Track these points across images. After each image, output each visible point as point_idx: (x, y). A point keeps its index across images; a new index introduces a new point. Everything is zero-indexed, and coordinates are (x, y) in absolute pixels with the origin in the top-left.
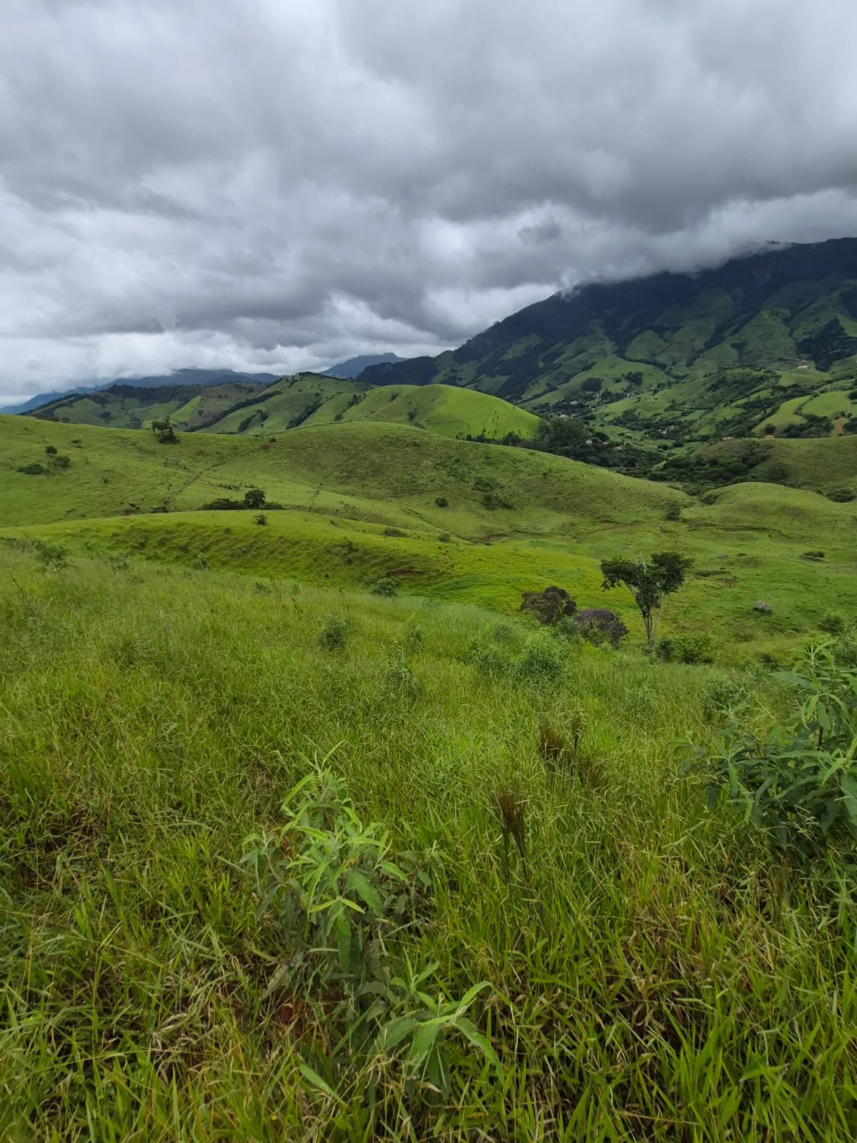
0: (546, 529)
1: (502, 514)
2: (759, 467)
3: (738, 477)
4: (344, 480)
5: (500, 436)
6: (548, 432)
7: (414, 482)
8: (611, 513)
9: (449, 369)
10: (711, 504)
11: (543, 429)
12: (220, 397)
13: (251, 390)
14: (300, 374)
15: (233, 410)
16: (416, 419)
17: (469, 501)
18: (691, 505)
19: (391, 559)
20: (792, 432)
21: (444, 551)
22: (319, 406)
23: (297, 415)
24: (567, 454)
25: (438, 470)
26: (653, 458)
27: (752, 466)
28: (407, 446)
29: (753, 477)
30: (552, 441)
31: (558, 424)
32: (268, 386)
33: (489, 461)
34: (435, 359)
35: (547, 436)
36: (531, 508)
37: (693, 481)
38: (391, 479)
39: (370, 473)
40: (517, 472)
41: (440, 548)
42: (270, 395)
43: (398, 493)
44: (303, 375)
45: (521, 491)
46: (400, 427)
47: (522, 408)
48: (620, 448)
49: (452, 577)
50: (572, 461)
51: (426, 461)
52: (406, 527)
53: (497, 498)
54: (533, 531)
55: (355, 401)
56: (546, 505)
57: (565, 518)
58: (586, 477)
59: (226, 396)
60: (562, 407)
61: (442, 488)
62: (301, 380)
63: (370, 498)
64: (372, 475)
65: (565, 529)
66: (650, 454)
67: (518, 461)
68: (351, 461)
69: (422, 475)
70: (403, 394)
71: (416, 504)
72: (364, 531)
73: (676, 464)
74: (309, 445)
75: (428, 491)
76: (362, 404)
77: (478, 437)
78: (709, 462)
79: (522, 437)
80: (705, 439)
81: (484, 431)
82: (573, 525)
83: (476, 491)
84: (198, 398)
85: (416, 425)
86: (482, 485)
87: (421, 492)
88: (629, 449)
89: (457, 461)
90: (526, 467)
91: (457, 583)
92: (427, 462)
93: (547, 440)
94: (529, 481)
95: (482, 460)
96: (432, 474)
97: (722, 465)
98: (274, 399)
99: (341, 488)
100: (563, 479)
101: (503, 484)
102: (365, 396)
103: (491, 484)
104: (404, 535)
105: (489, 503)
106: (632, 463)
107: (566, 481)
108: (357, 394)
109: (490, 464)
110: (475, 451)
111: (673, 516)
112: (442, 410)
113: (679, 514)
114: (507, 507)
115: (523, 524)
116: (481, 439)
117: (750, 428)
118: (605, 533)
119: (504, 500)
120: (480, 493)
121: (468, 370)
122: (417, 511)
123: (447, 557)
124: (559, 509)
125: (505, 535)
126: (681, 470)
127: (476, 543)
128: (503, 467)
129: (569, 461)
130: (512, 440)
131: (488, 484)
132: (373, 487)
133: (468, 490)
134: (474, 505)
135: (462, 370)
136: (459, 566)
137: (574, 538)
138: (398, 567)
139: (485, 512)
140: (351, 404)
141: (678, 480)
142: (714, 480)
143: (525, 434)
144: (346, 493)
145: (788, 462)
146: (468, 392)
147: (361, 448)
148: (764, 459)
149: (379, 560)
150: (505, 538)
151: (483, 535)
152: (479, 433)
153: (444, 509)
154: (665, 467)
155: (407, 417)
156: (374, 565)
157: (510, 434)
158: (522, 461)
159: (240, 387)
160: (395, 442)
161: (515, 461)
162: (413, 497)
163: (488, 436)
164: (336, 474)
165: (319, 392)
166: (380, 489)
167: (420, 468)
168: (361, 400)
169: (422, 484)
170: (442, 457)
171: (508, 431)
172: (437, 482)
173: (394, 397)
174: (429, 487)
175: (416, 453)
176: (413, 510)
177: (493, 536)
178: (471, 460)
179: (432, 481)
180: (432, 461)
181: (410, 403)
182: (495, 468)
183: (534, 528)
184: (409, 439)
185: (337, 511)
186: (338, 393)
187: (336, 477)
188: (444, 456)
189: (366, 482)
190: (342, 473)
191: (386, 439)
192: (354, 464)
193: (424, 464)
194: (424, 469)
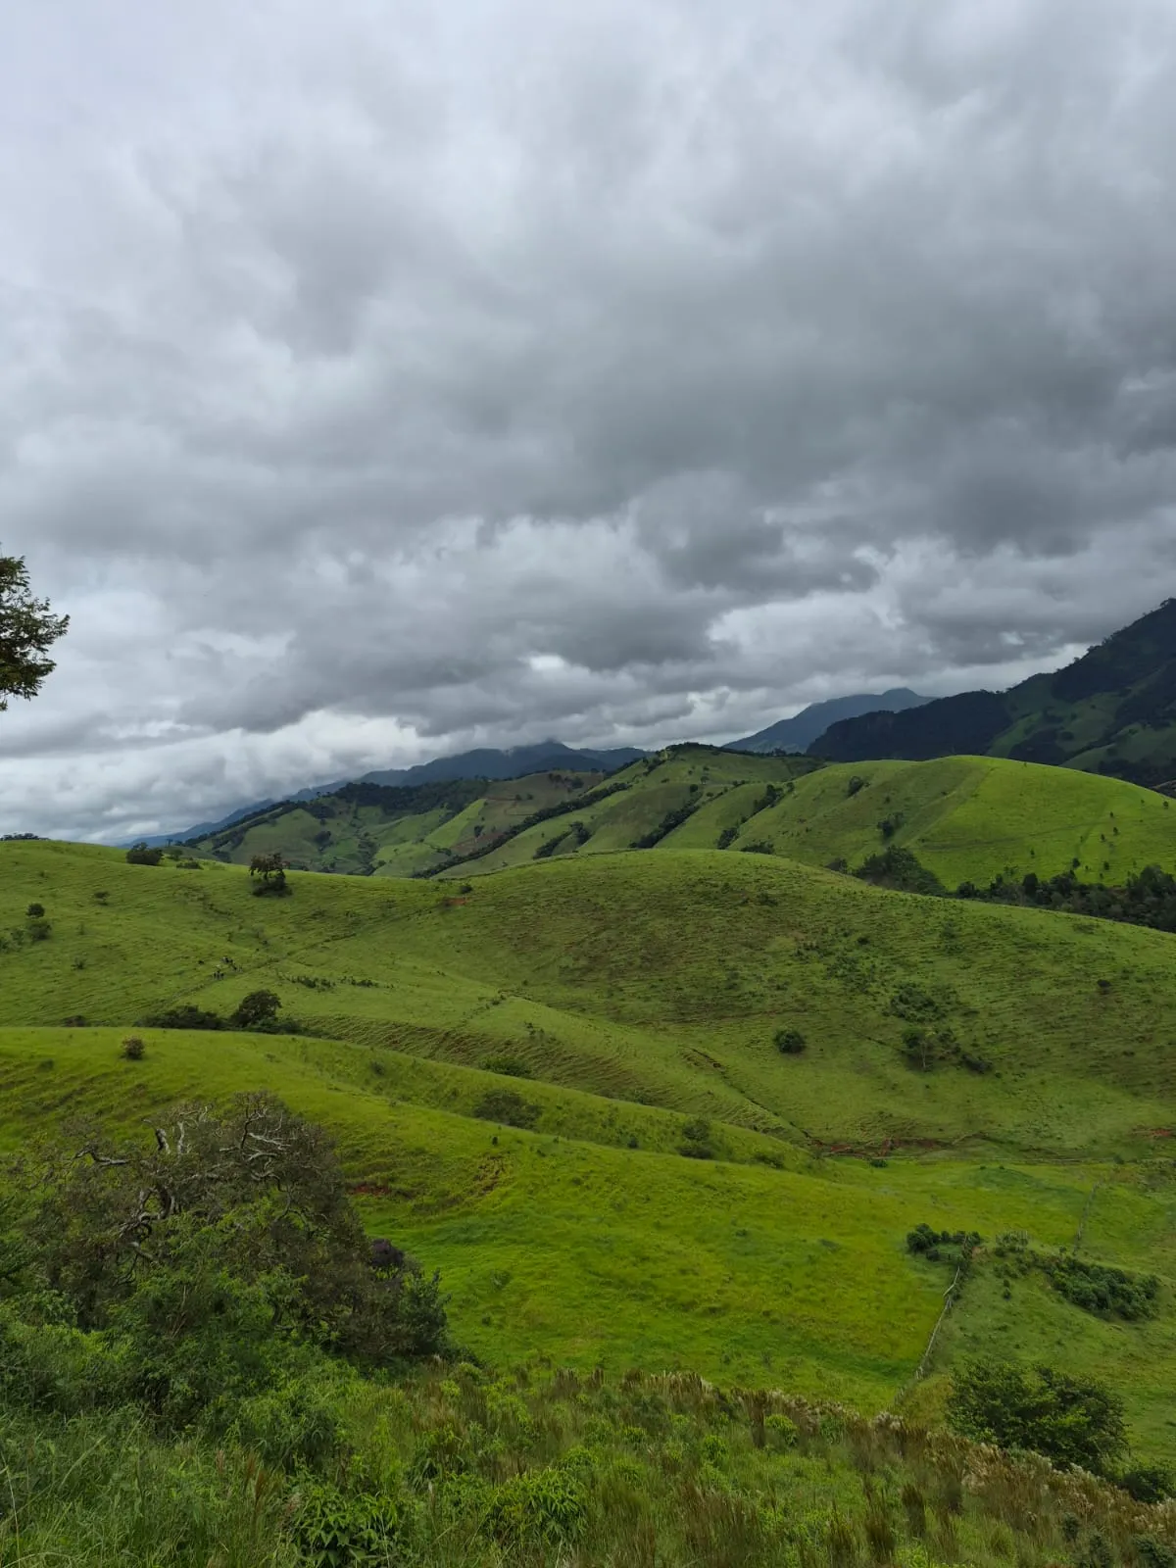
0: (1074, 1138)
1: (952, 1084)
4: (573, 978)
7: (731, 987)
9: (1036, 717)
12: (518, 798)
13: (578, 784)
14: (674, 748)
15: (529, 823)
16: (895, 838)
17: (867, 1044)
19: (357, 1155)
22: (691, 813)
25: (805, 961)
28: (745, 903)
32: (609, 775)
33: (951, 942)
34: (999, 695)
36: (1048, 1076)
38: (681, 978)
39: (638, 961)
40: (1024, 974)
42: (606, 793)
43: (684, 1013)
44: (675, 749)
45: (1026, 1025)
51: (780, 939)
53: (945, 1040)
54: (1028, 1140)
55: (772, 797)
56: (1095, 1072)
59: (531, 798)
61: (803, 1007)
62: (672, 759)
63: (618, 1017)
64: (639, 968)
67: (1036, 946)
68: (604, 935)
69: (761, 970)
70: (874, 782)
71: (723, 1043)
75: (763, 1012)
81: (1076, 863)
83: (892, 1019)
84: (479, 804)
86: (911, 1003)
87: (747, 1013)
89: (863, 941)
90: (1056, 962)
92: (784, 942)
94: (1056, 1000)
95: (933, 940)
96: (788, 970)
98: (612, 801)
99: (562, 993)
100: (1160, 1000)
101: (977, 1004)
102: (792, 788)
103: (937, 1000)
105: (917, 1056)
108: (777, 785)
109: (952, 952)
110: (919, 918)
114: (976, 1067)
115: (1008, 1118)
119: (967, 1049)
120: (901, 1026)
122: (719, 1060)
123: (493, 1164)
125: (945, 1145)
128: (985, 959)
131: (930, 1003)
132: (634, 995)
133: (872, 1015)
134: (879, 1056)
135: (1074, 717)
139: (902, 1075)
140: (760, 806)
144: (570, 1006)
147: (634, 906)
150: (941, 1154)
151: (881, 1137)
152: (1061, 868)
153: (793, 1059)
158: (1046, 947)
159: (558, 778)
161: (1028, 945)
162: (723, 1023)
164: (567, 961)
165: (698, 783)
166: (647, 999)
167: (759, 955)
168: (782, 797)
169: (753, 994)
170: (825, 931)
171: (1144, 863)
172: (792, 990)
173: (855, 787)
174: (769, 1001)
175: (761, 920)
176: (711, 1054)
177: (907, 1142)
178: (905, 939)
179: (779, 988)
180: (796, 940)
181: (888, 800)
182: (963, 964)
183: (1037, 1132)
184: (751, 889)
185: (508, 1043)
186: (736, 785)
187: (564, 969)
188: (831, 930)
189: (622, 984)
190: (577, 959)
191: (699, 888)
192: (609, 941)
193: (773, 946)
194: (771, 960)
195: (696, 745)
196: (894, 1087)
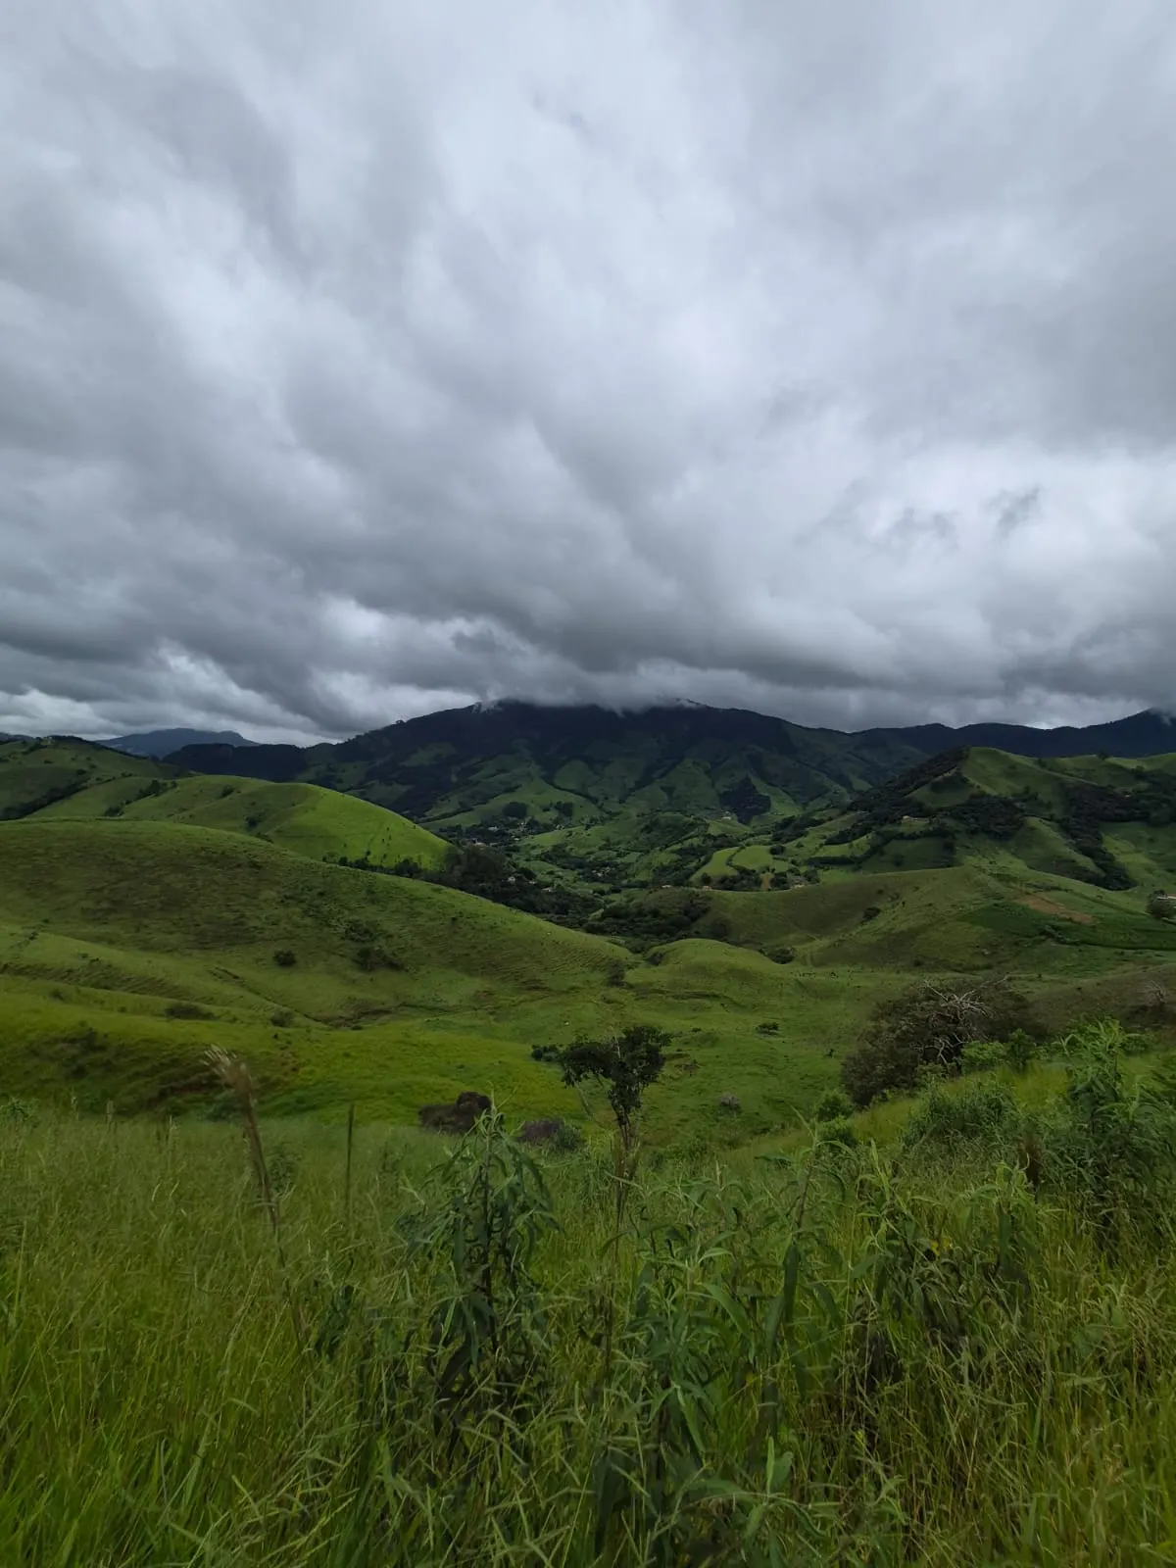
0: (452, 1001)
1: (385, 978)
2: (701, 921)
3: (682, 933)
5: (391, 863)
6: (459, 863)
7: (242, 924)
8: (541, 976)
9: (325, 766)
10: (657, 964)
11: (452, 859)
14: (56, 738)
16: (260, 828)
17: (333, 957)
18: (635, 965)
19: (174, 1062)
20: (727, 883)
21: (283, 1043)
22: (78, 791)
23: (27, 799)
24: (483, 893)
25: (288, 906)
26: (589, 905)
27: (694, 919)
28: (239, 866)
29: (697, 933)
30: (464, 874)
31: (473, 854)
33: (372, 896)
35: (457, 867)
36: (431, 969)
37: (636, 935)
38: (197, 918)
39: (159, 905)
40: (413, 914)
41: (276, 1037)
43: (205, 941)
45: (417, 943)
46: (231, 836)
47: (426, 829)
48: (549, 890)
49: (290, 1091)
50: (490, 903)
51: (267, 892)
52: (211, 1001)
53: (380, 952)
54: (431, 1004)
55: (155, 790)
56: (453, 964)
57: (476, 984)
58: (510, 926)
60: (480, 832)
61: (290, 936)
62: (55, 746)
63: (147, 947)
64: (161, 910)
65: (480, 1000)
66: (585, 900)
67: (417, 899)
68: (124, 884)
69: (258, 913)
70: (244, 791)
71: (236, 961)
72: (123, 1010)
73: (614, 914)
74: (40, 851)
75: (263, 939)
76: (163, 797)
77: (357, 862)
78: (650, 913)
79: (423, 867)
80: (643, 885)
81: (368, 853)
82: (490, 993)
83: (346, 941)
85: (259, 835)
86: (359, 933)
87: (252, 941)
88: (560, 892)
89: (321, 894)
90: (428, 908)
91: (300, 1101)
92: (270, 894)
93: (457, 871)
94: (430, 928)
95: (362, 895)
96: (276, 912)
97: (664, 917)
99: (89, 929)
100: (479, 927)
101: (391, 931)
102: (175, 785)
103: (372, 930)
104: (208, 1016)
105: (366, 961)
106: (564, 909)
107: (482, 930)
108: (161, 781)
109: (373, 902)
110: (352, 881)
111: (616, 980)
112: (305, 819)
113: (623, 977)
114: (394, 966)
115: (417, 992)
116: (362, 865)
117: (688, 876)
118: (533, 1006)
119: (390, 957)
120: (354, 945)
121: (352, 771)
122: (236, 973)
123: (287, 1053)
124: (470, 971)
125: (387, 1012)
126: (622, 921)
127: (337, 1026)
128: (392, 906)
129: (488, 903)
130: (408, 869)
131: (368, 932)
132: (157, 930)
133: (335, 939)
134: (341, 964)
135: (345, 770)
136: (307, 1069)
137: (492, 1013)
138: (186, 1077)
139: (358, 975)
140: (144, 794)
141: (619, 934)
142: (658, 934)
143: (427, 862)
144: (98, 939)
145: (729, 916)
146: (349, 798)
147: (149, 863)
148: (705, 911)
149: (147, 1066)
150: (386, 1017)
151: (352, 1013)
152: (360, 855)
153: (288, 970)
154: (603, 916)
155: (244, 823)
156: (137, 1075)
157: (406, 861)
158: (420, 900)
160: (219, 859)
161: (413, 899)
162: (235, 948)
163: (373, 861)
164: (89, 904)
165: (86, 768)
166: (171, 933)
167: (255, 902)
168: (165, 790)
169: (255, 928)
170: (296, 887)
171: (403, 857)
172: (282, 925)
173: (227, 792)
174: (267, 932)
175: (252, 879)
176: (230, 970)
177: (367, 1013)
178: (345, 893)
179: (273, 924)
180: (279, 892)
181: (254, 804)
182: (380, 908)
183: (434, 999)
184: (243, 856)
185: (70, 971)
186: (124, 775)
187: (84, 911)
188: (301, 886)
189: (146, 922)
190: (98, 902)
191: (203, 853)
192: (131, 889)
193: (262, 897)
194: (263, 905)
195: (80, 740)
196: (354, 981)
